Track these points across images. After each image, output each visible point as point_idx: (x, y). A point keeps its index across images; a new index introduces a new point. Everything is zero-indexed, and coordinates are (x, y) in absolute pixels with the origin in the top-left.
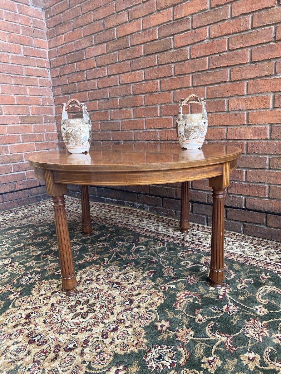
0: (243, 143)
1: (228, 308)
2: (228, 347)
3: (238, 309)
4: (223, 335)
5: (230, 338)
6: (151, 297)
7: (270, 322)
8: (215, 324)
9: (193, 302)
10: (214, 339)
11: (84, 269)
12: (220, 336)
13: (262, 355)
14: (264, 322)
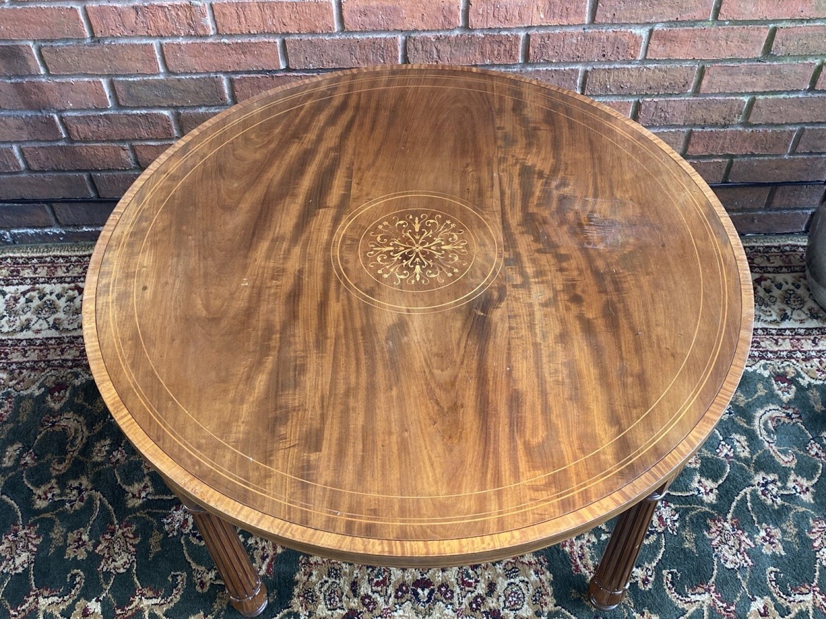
0: (517, 38)
1: (660, 518)
2: (723, 612)
3: (676, 510)
4: (700, 590)
5: (713, 588)
6: (521, 578)
7: (734, 511)
8: (671, 573)
9: (599, 540)
10: (694, 608)
11: (297, 591)
12: (698, 597)
13: (770, 594)
14: (729, 516)
